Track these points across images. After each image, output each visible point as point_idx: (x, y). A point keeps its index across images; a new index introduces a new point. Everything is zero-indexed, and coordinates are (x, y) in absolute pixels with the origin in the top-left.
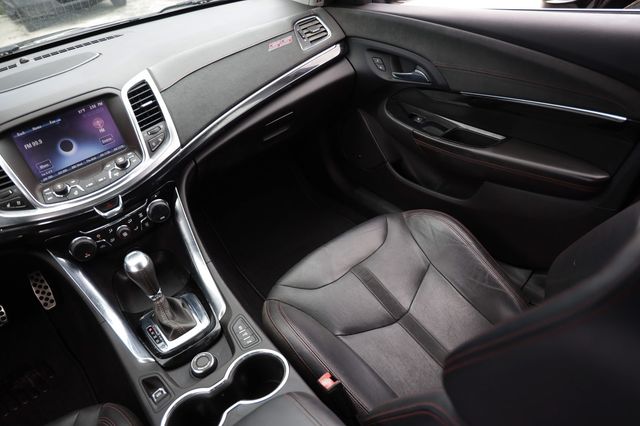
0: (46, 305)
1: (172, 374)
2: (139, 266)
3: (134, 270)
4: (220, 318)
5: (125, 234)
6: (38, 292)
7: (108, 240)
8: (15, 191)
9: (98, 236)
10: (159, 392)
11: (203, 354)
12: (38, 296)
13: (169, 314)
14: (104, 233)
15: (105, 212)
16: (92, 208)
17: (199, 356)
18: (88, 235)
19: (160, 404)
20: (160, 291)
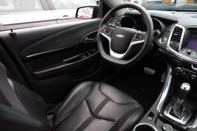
0: (162, 80)
1: (159, 120)
2: (185, 88)
3: (182, 88)
4: (189, 127)
5: (193, 78)
6: (164, 75)
7: (187, 75)
8: (178, 44)
9: (185, 72)
10: (150, 118)
11: (171, 127)
12: (163, 76)
13: (178, 108)
14: (187, 72)
15: (194, 67)
16: (192, 63)
17: (169, 125)
18: (183, 69)
19: (147, 120)
20: (183, 100)
